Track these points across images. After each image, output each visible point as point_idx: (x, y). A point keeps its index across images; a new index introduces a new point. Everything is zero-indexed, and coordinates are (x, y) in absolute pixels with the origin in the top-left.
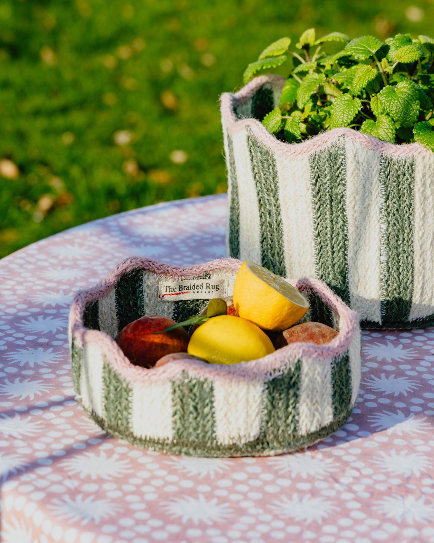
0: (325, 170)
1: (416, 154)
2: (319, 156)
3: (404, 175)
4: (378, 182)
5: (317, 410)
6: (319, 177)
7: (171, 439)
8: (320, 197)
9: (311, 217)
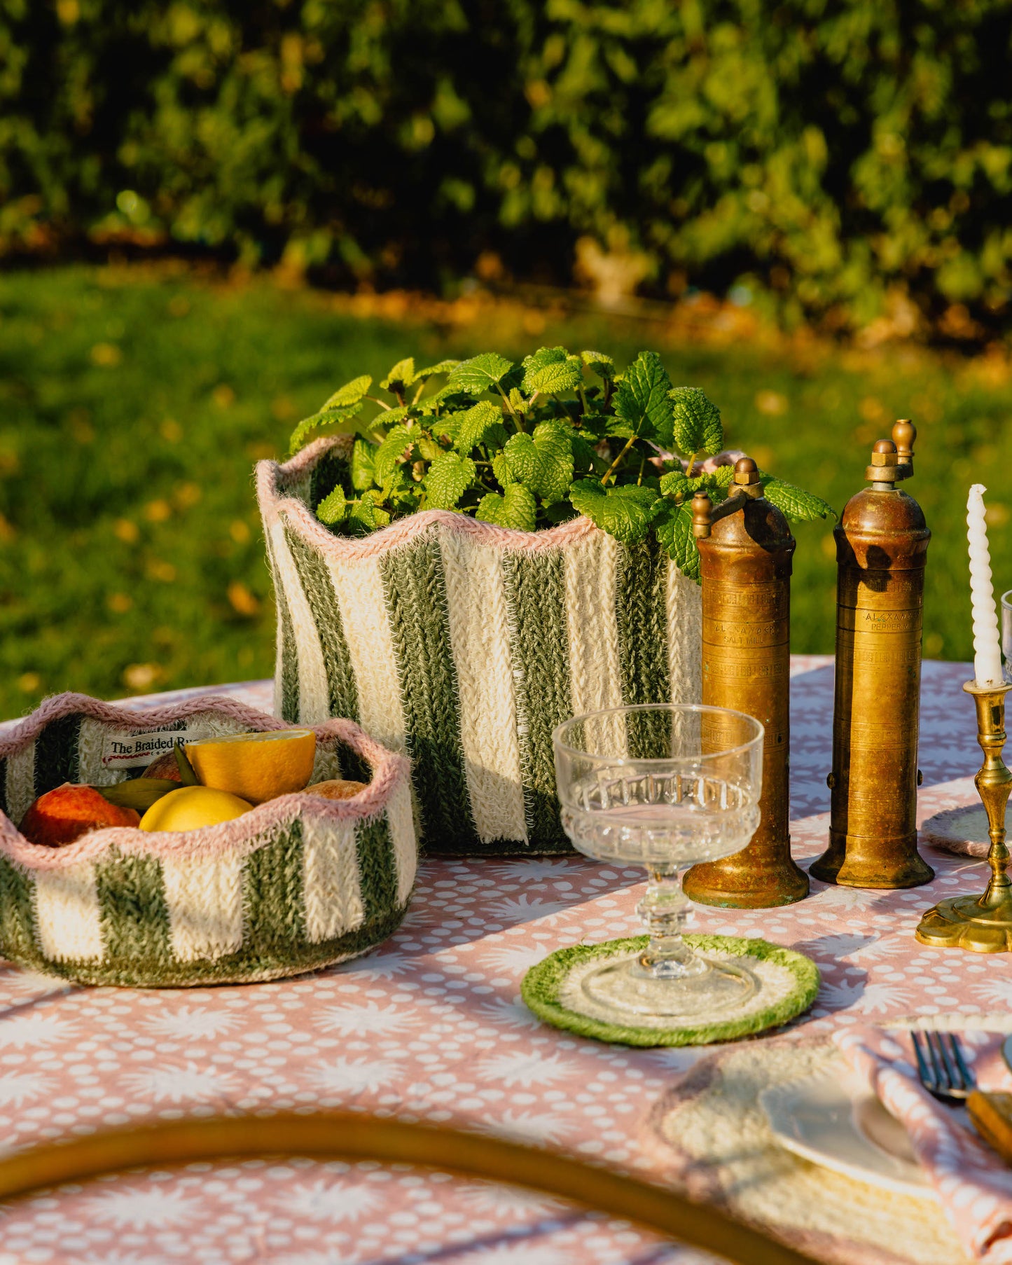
0: (408, 583)
1: (564, 545)
2: (395, 560)
3: (547, 583)
4: (503, 599)
5: (335, 902)
6: (398, 595)
7: (101, 958)
8: (405, 630)
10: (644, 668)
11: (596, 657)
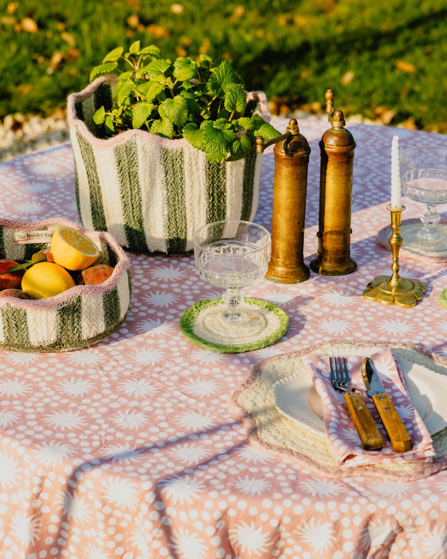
0: (124, 157)
1: (184, 146)
2: (120, 148)
3: (177, 160)
4: (160, 164)
5: (93, 324)
6: (120, 161)
7: (4, 342)
8: (123, 174)
9: (118, 186)
10: (216, 191)
11: (196, 187)
